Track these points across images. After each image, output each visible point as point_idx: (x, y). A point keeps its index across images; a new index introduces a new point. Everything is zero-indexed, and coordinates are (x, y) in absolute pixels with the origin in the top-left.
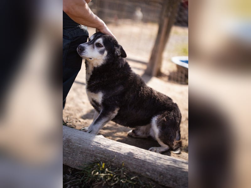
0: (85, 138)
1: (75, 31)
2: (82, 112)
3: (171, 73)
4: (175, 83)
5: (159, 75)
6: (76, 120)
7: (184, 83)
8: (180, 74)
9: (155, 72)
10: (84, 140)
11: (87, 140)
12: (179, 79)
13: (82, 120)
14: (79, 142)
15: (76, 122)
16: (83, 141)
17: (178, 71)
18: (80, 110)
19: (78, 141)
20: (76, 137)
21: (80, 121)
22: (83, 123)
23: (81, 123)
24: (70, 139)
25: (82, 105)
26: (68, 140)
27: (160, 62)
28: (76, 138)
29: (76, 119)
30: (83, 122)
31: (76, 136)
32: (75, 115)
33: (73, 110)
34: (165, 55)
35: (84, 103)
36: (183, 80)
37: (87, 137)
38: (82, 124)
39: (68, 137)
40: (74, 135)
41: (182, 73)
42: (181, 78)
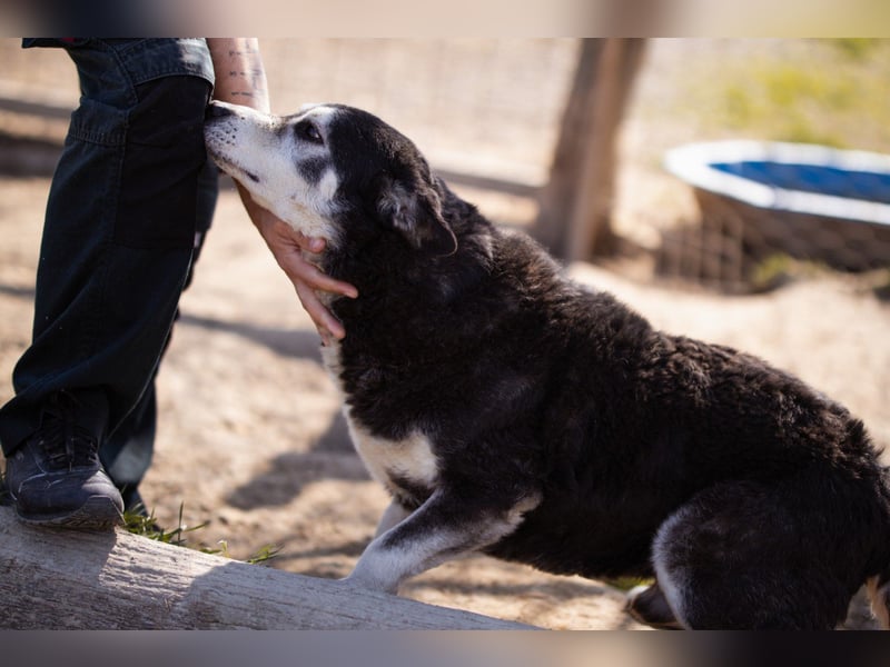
0: (280, 598)
1: (147, 52)
2: (230, 473)
3: (666, 236)
4: (690, 291)
5: (607, 247)
6: (205, 516)
7: (738, 285)
8: (716, 242)
9: (580, 236)
10: (280, 607)
11: (291, 605)
12: (714, 265)
13: (233, 515)
14: (255, 619)
15: (207, 523)
16: (272, 614)
17: (705, 228)
18: (216, 465)
19: (249, 614)
20: (239, 594)
21: (224, 521)
22: (240, 528)
23: (234, 530)
24: (213, 608)
25: (220, 439)
26: (199, 613)
27: (606, 183)
28: (241, 599)
29: (204, 509)
30: (241, 523)
31: (237, 590)
32: (195, 487)
33: (179, 468)
34: (633, 137)
35: (229, 425)
36: (734, 270)
37: (289, 592)
38: (237, 536)
39: (199, 600)
40: (227, 585)
41: (726, 231)
42: (724, 258)
